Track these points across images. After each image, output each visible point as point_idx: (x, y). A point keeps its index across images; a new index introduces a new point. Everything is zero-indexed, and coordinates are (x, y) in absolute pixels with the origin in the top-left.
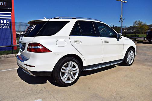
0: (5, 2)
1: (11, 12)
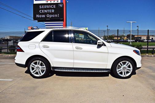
0: (58, 14)
1: (63, 21)
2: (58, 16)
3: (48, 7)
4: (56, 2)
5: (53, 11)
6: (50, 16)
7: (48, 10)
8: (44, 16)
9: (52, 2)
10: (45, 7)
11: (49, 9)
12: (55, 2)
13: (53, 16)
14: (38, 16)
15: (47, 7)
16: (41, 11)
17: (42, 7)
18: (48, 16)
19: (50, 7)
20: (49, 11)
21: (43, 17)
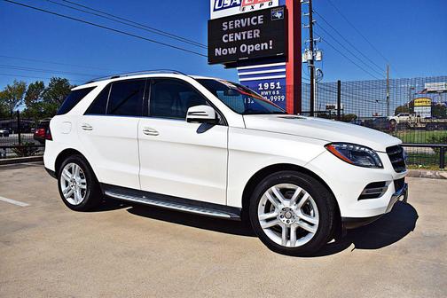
0: (271, 42)
1: (287, 61)
2: (269, 46)
3: (244, 25)
4: (266, 6)
5: (257, 34)
6: (250, 48)
7: (244, 33)
8: (233, 51)
9: (257, 7)
10: (237, 24)
11: (247, 28)
12: (263, 8)
13: (257, 47)
14: (218, 52)
15: (241, 24)
16: (227, 38)
17: (228, 25)
18: (244, 48)
19: (249, 24)
20: (246, 35)
21: (230, 53)
